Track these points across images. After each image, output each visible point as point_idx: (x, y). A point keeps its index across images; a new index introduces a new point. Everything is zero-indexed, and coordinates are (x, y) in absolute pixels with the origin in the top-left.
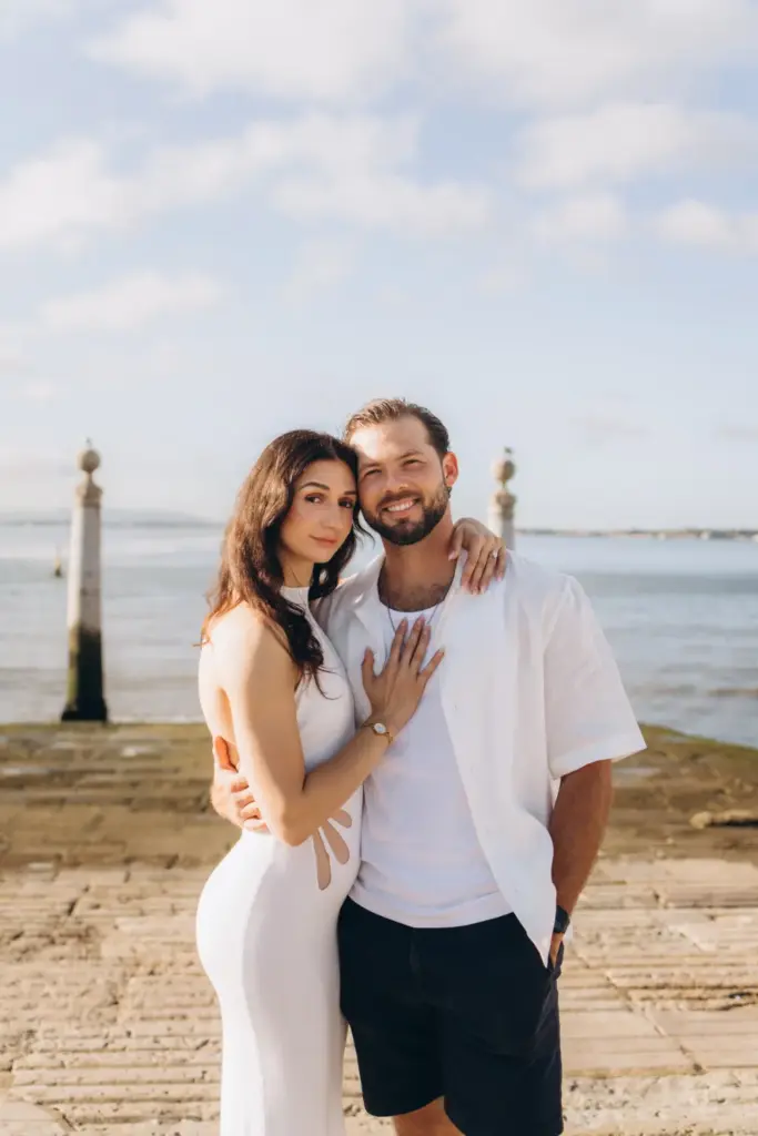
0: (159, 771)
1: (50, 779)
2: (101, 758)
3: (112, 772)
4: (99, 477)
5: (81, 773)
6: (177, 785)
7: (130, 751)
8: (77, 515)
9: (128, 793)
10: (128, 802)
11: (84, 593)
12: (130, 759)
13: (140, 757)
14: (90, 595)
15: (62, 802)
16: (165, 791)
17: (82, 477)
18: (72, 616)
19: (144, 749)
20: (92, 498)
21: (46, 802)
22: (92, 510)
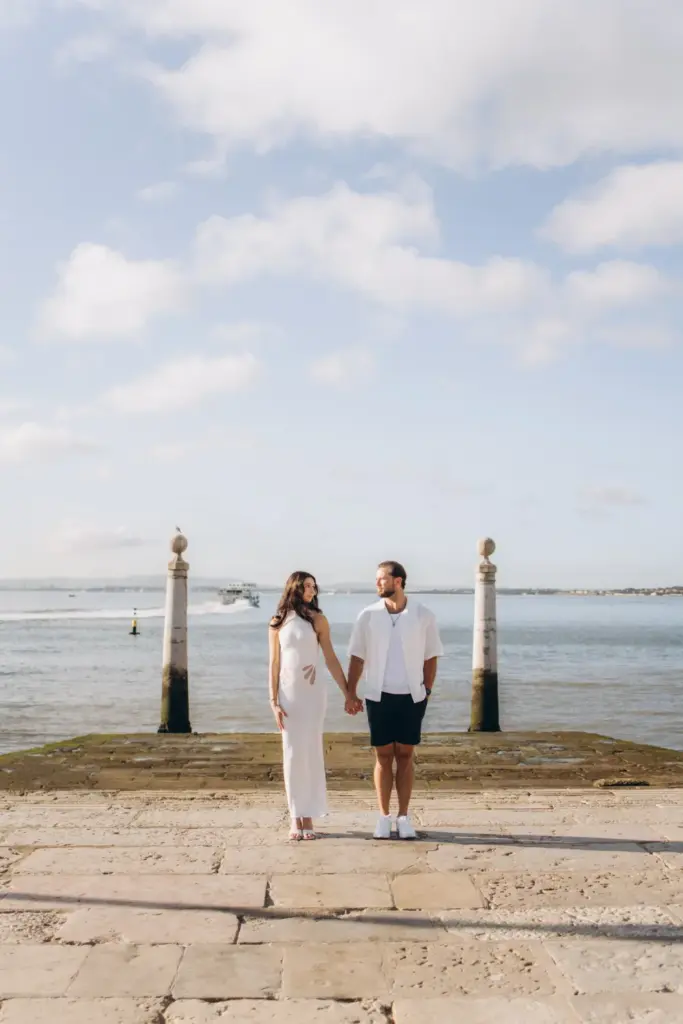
0: (239, 759)
1: (167, 763)
2: (198, 752)
3: (208, 760)
4: (185, 556)
5: (188, 761)
6: (252, 766)
7: (217, 749)
8: (170, 584)
9: (221, 771)
10: (222, 775)
11: (174, 642)
12: (217, 753)
13: (224, 752)
14: (178, 643)
15: (179, 774)
16: (244, 770)
17: (175, 556)
18: (165, 658)
19: (226, 748)
20: (180, 572)
21: (168, 775)
22: (181, 580)
